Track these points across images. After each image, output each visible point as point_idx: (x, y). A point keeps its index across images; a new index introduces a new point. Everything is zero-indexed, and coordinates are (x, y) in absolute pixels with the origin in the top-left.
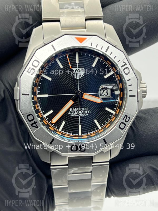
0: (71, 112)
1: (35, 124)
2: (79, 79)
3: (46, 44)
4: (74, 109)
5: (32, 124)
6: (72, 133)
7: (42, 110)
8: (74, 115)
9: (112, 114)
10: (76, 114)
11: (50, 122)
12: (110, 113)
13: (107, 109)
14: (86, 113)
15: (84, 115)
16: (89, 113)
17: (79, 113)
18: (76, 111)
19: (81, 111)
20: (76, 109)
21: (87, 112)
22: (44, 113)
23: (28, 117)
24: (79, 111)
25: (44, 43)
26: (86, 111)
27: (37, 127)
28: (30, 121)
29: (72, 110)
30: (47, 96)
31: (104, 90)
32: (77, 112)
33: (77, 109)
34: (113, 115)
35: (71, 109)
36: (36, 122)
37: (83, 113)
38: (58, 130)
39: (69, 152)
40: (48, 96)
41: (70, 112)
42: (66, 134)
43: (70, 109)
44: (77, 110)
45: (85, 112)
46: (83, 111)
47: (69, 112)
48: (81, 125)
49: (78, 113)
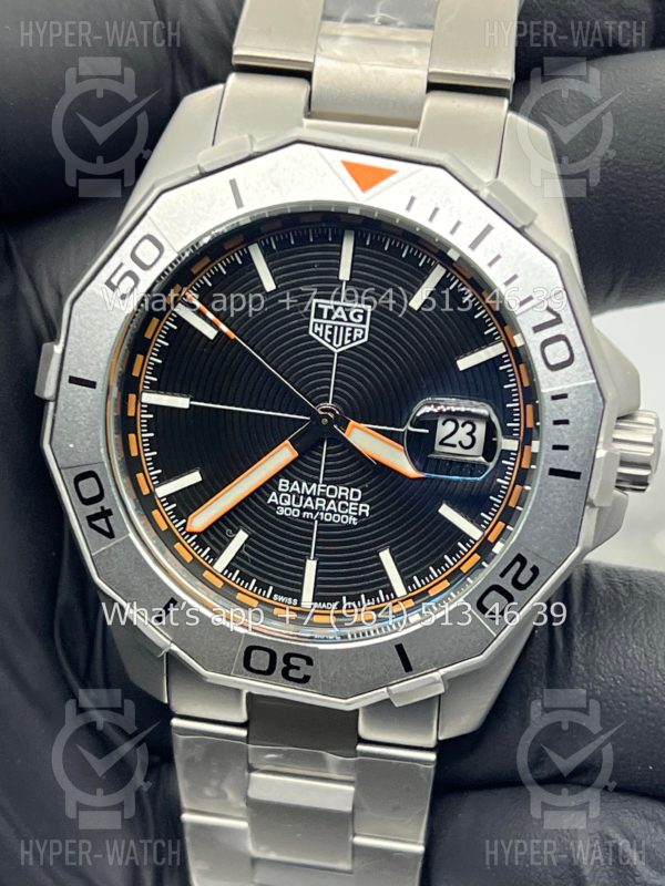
0: (282, 495)
1: (103, 520)
2: (339, 354)
3: (207, 170)
4: (296, 483)
5: (91, 519)
6: (271, 588)
7: (156, 463)
8: (292, 512)
9: (465, 538)
10: (302, 510)
11: (184, 521)
12: (461, 533)
13: (446, 511)
14: (347, 514)
15: (336, 518)
16: (363, 514)
17: (317, 505)
18: (306, 496)
19: (328, 500)
20: (304, 484)
21: (351, 508)
22: (163, 479)
23: (81, 484)
24: (318, 499)
25: (199, 168)
26: (349, 501)
27: (111, 535)
28: (87, 502)
29: (287, 485)
30: (187, 406)
31: (460, 423)
32: (309, 499)
33: (309, 487)
34: (472, 546)
35: (283, 483)
36: (109, 513)
37: (334, 509)
38: (212, 565)
39: (237, 673)
40: (190, 405)
41: (279, 493)
42: (245, 591)
43: (281, 480)
44: (308, 493)
45: (343, 506)
46: (336, 499)
47: (274, 494)
48: (315, 563)
49: (311, 505)
